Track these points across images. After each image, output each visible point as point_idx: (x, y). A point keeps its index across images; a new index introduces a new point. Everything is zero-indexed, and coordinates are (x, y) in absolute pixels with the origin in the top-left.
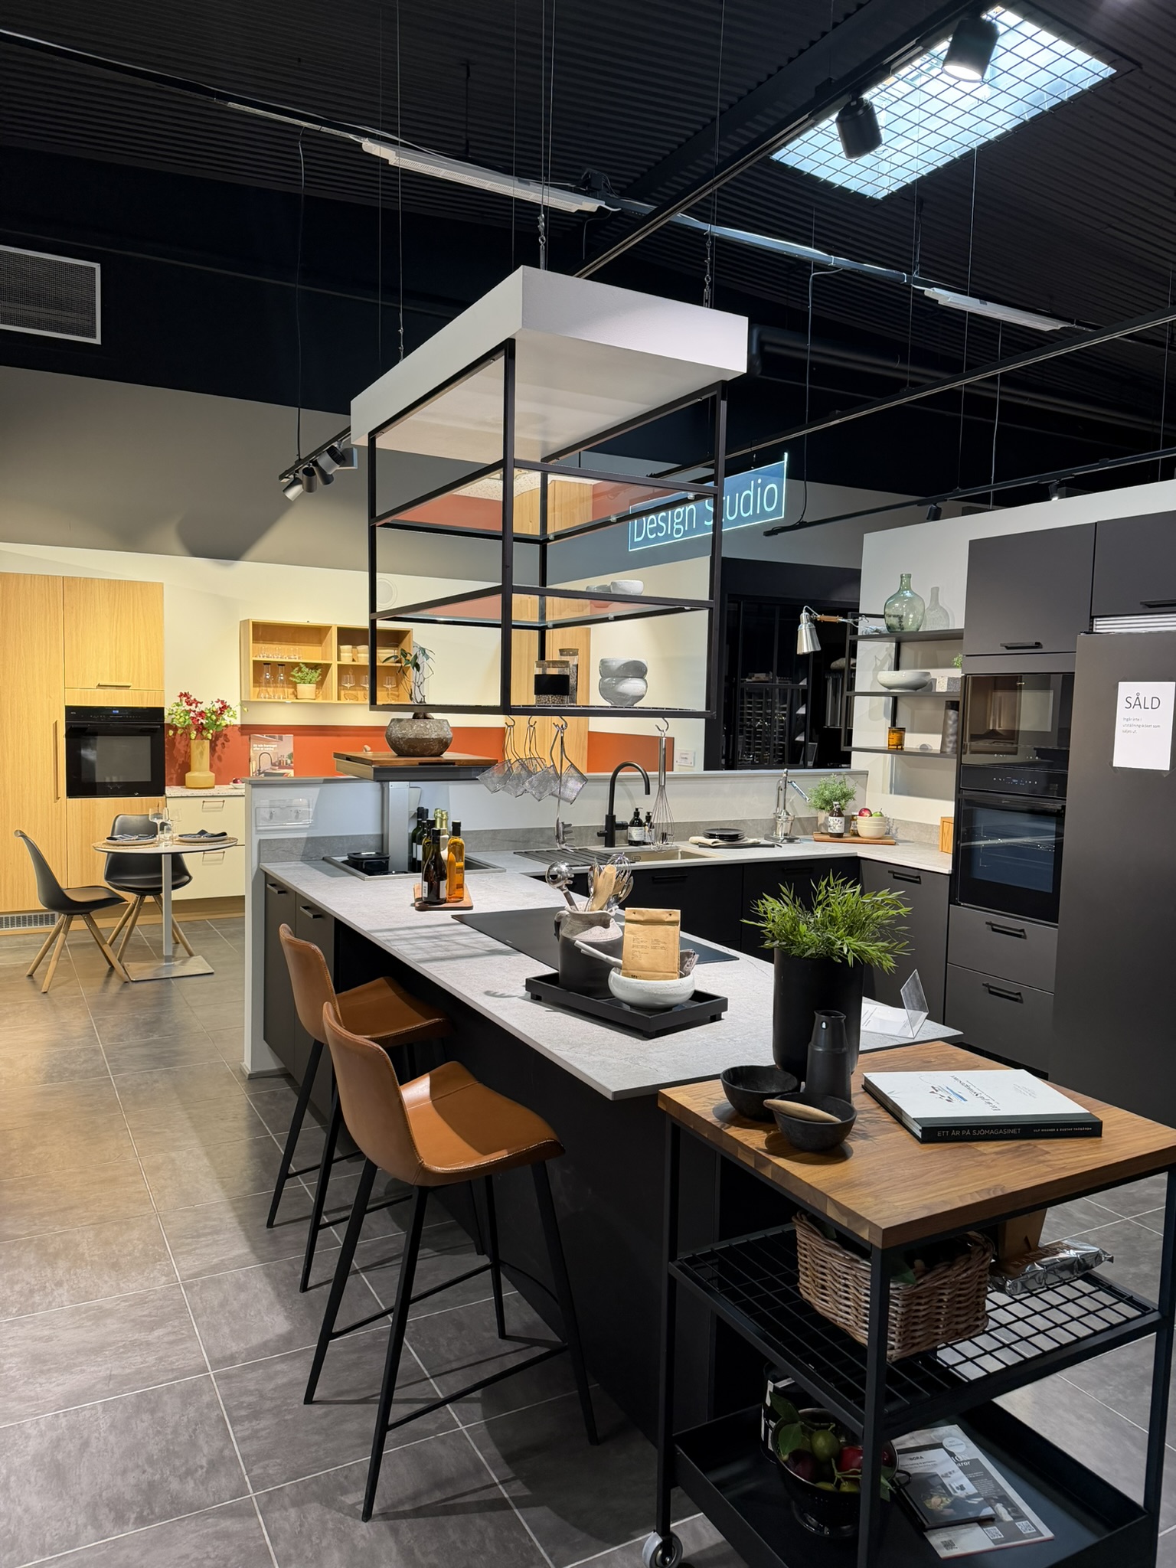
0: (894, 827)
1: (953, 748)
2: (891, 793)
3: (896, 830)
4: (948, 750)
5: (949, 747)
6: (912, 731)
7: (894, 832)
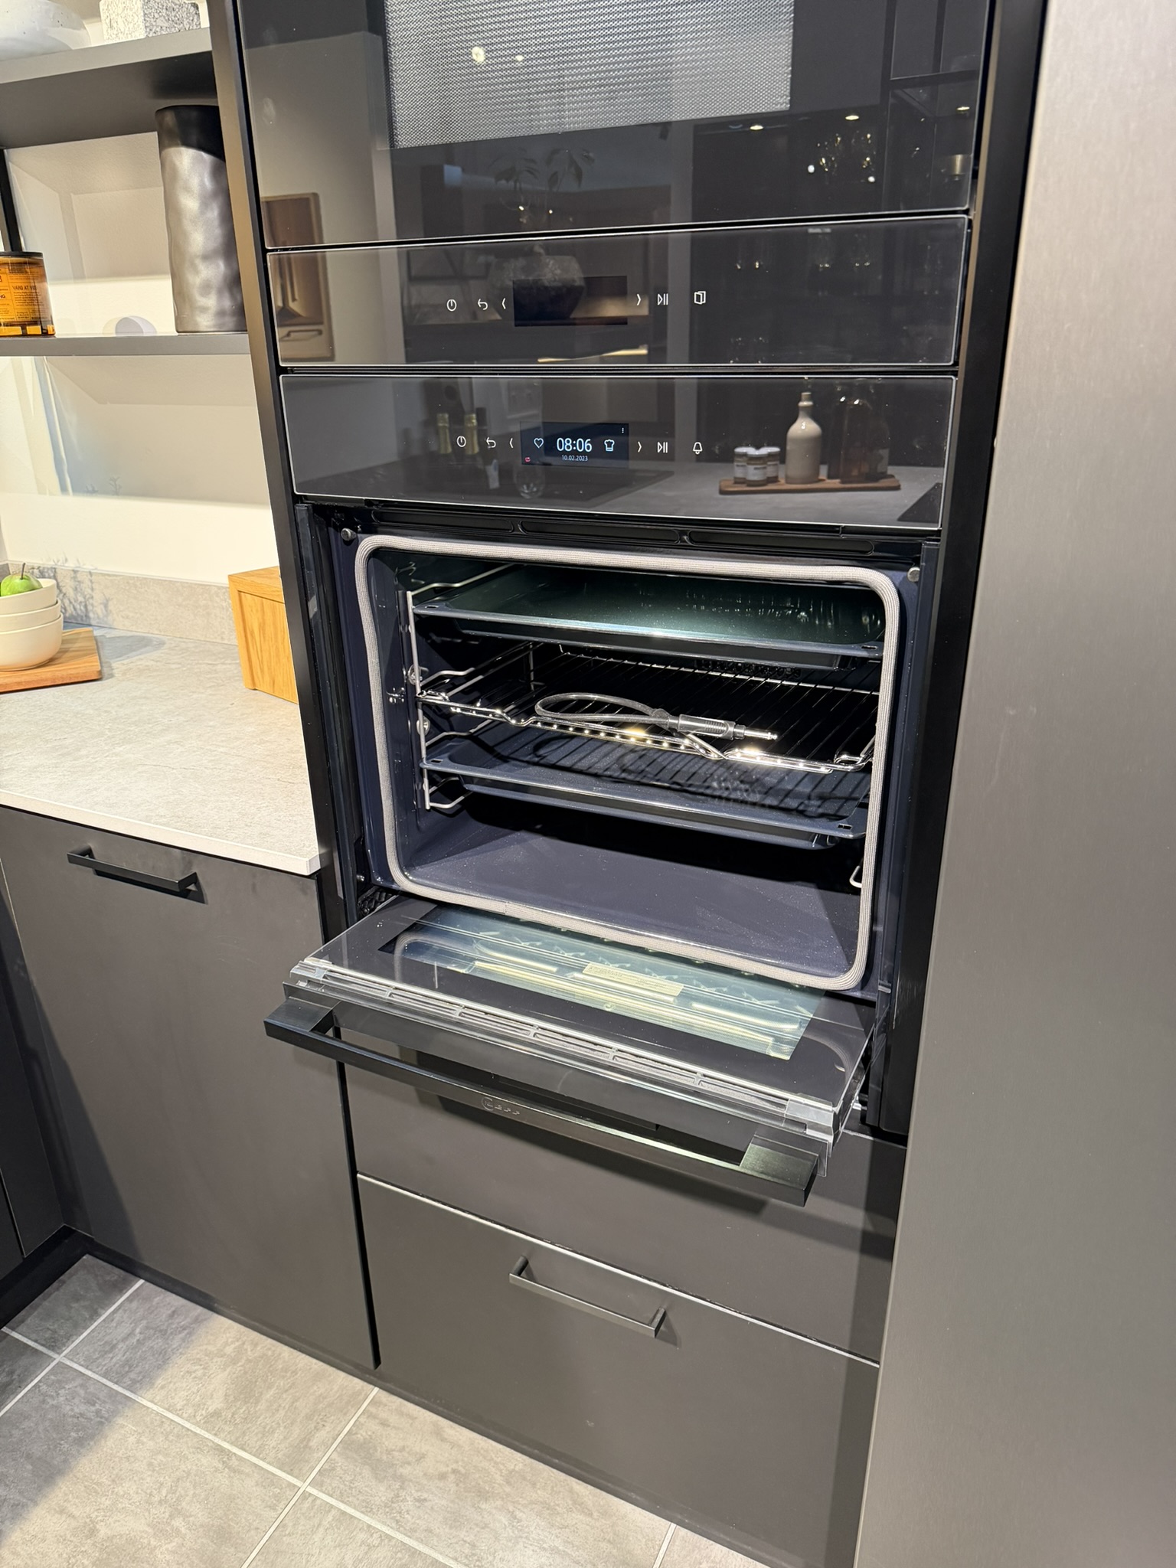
0: (98, 597)
1: (221, 313)
2: (64, 489)
3: (106, 606)
4: (205, 322)
5: (204, 310)
6: (79, 276)
7: (99, 610)
